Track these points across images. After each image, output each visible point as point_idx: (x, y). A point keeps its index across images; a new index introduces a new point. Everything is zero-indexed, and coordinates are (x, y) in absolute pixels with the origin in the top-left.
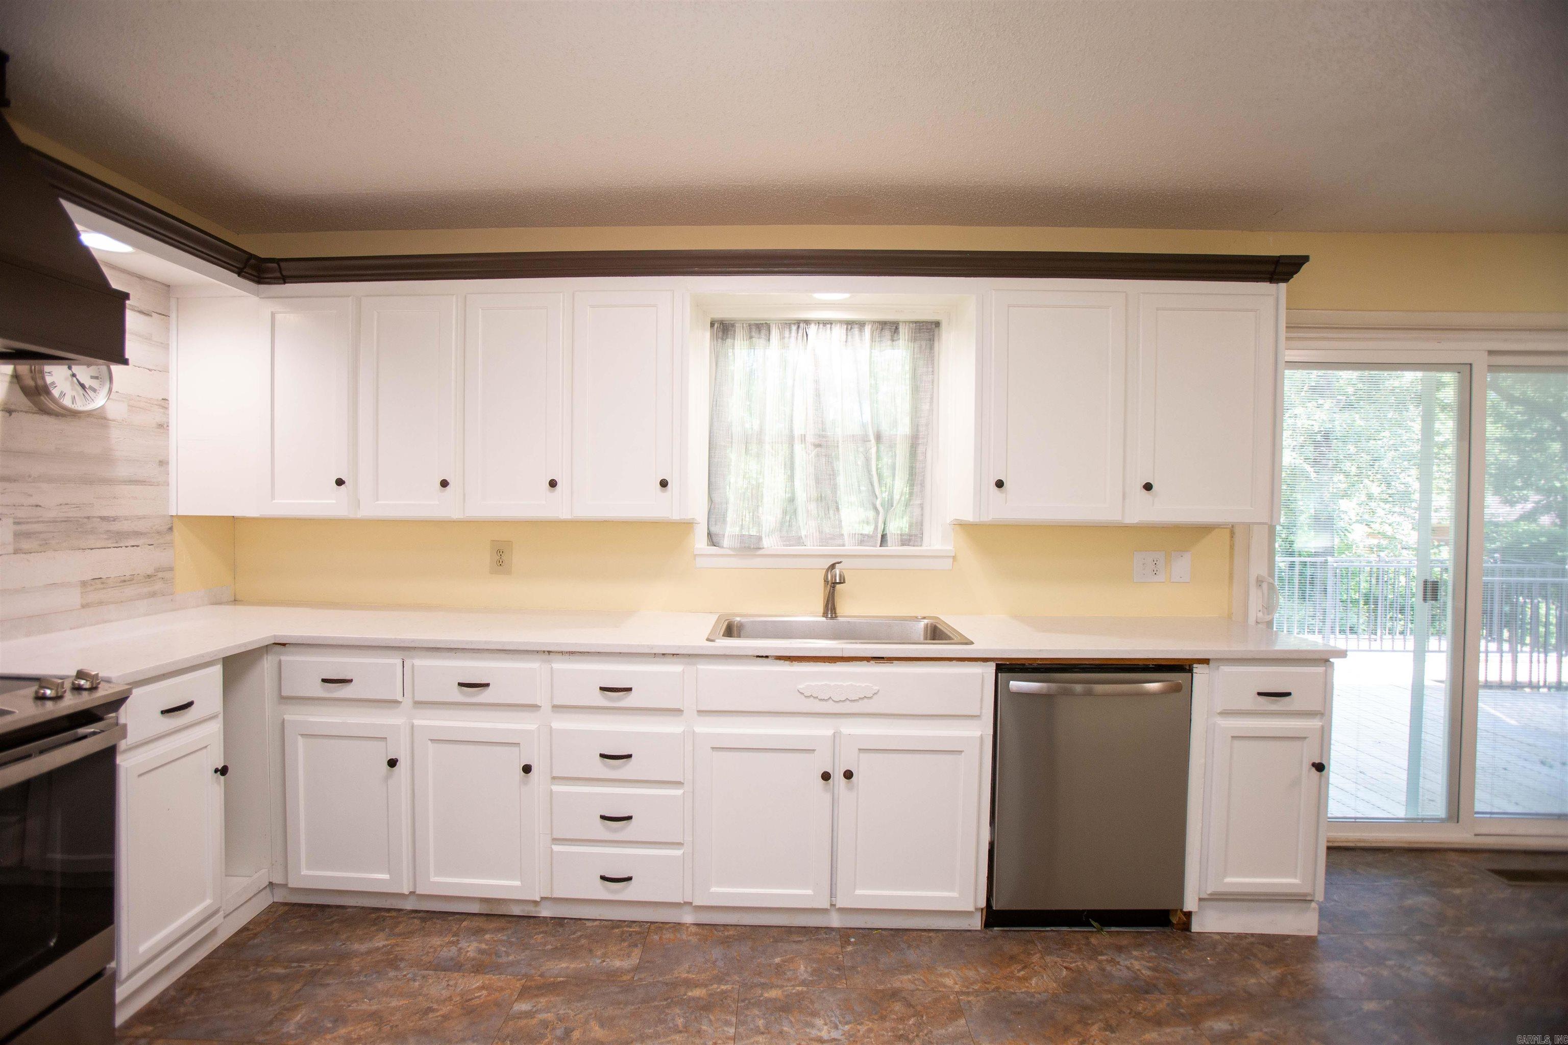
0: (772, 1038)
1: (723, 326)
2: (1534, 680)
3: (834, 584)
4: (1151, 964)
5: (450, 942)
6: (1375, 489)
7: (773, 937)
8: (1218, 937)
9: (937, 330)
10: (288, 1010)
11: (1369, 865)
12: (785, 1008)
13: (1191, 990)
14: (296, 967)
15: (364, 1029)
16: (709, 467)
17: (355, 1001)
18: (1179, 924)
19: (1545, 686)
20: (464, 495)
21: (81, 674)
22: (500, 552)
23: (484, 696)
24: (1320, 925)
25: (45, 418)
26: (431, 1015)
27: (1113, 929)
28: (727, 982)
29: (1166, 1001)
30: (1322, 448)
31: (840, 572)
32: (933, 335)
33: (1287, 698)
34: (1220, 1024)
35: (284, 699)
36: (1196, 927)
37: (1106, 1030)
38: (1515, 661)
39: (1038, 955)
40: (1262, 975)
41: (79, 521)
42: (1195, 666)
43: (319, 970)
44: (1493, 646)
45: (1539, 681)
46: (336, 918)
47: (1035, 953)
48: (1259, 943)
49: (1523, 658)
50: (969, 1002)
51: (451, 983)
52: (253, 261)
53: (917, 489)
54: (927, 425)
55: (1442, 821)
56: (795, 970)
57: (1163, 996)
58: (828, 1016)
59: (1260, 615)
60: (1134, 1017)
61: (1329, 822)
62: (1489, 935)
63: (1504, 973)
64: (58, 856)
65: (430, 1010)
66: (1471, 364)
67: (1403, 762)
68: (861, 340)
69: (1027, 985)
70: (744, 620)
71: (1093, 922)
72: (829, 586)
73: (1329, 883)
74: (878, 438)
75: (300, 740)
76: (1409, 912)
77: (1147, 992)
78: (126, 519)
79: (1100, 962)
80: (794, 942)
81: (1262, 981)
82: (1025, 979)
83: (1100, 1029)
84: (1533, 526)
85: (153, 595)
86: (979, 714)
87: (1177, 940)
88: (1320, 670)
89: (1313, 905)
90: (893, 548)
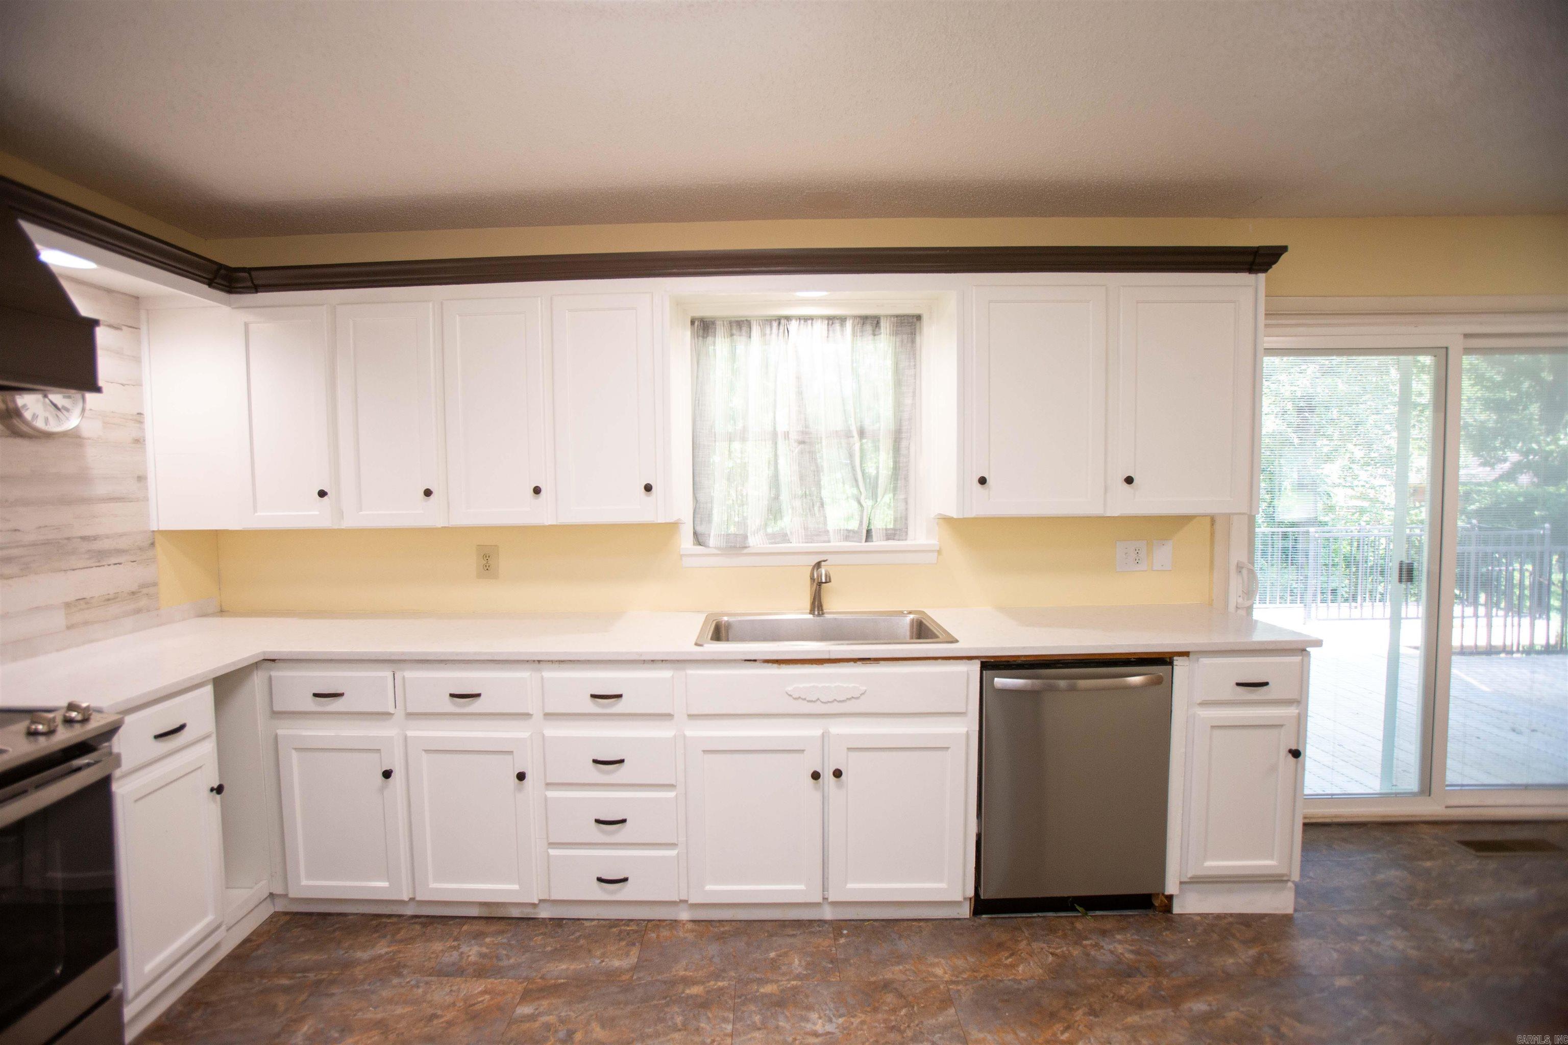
0: (768, 1033)
1: (704, 324)
2: (1508, 643)
3: (820, 584)
4: (1133, 948)
5: (451, 947)
6: (1358, 454)
7: (768, 931)
8: (1199, 918)
9: (918, 324)
10: (295, 1021)
11: (1344, 840)
12: (779, 1003)
13: (1172, 972)
14: (299, 978)
15: (371, 1038)
16: (693, 466)
17: (360, 1010)
18: (1162, 907)
19: (1518, 651)
20: (448, 503)
21: (71, 707)
22: (486, 557)
23: (475, 706)
24: (1296, 902)
25: (18, 441)
26: (435, 1022)
27: (1098, 913)
28: (723, 979)
29: (1147, 984)
30: (1305, 413)
31: (826, 572)
32: (915, 329)
33: (1265, 688)
34: (1199, 1005)
35: (276, 714)
36: (1177, 909)
37: (1090, 1014)
38: (1489, 626)
39: (1025, 942)
40: (1240, 954)
41: (59, 543)
42: (1175, 658)
43: (324, 979)
44: (1469, 611)
45: (1512, 645)
46: (337, 926)
47: (1022, 940)
48: (1237, 923)
49: (1497, 622)
50: (958, 991)
51: (454, 988)
52: (223, 272)
53: (900, 483)
54: (910, 419)
55: (1414, 794)
56: (790, 964)
57: (1144, 979)
58: (822, 1009)
59: (1240, 600)
60: (1117, 1001)
61: (1305, 799)
62: (1456, 907)
63: (1469, 945)
64: (59, 875)
65: (434, 1016)
66: (1447, 348)
67: (1379, 733)
68: (842, 335)
69: (1014, 971)
70: (732, 619)
71: (1078, 907)
72: (815, 584)
73: (1305, 861)
74: (862, 433)
75: (294, 754)
76: (1380, 886)
77: (1129, 976)
78: (107, 537)
79: (1085, 947)
80: (788, 935)
81: (1240, 961)
82: (1013, 966)
83: (1084, 1014)
84: (1512, 487)
85: (138, 611)
86: (964, 711)
87: (1159, 922)
88: (1297, 659)
89: (1290, 884)
90: (878, 543)
